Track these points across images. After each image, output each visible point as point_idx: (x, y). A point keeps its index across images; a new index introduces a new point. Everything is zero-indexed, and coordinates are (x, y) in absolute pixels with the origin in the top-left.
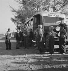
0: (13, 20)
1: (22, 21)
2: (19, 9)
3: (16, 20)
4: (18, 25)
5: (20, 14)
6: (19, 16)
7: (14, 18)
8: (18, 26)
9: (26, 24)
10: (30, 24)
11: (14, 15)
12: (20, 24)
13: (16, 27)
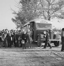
1: (21, 21)
3: (16, 20)
4: (18, 25)
7: (14, 18)
9: (25, 26)
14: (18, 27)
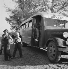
0: (8, 20)
1: (17, 21)
2: (15, 9)
3: (11, 20)
5: (16, 14)
6: (15, 16)
7: (9, 18)
8: (12, 26)
9: (22, 25)
10: (27, 26)
11: (9, 15)
12: (15, 24)
13: (11, 28)
14: (13, 28)
